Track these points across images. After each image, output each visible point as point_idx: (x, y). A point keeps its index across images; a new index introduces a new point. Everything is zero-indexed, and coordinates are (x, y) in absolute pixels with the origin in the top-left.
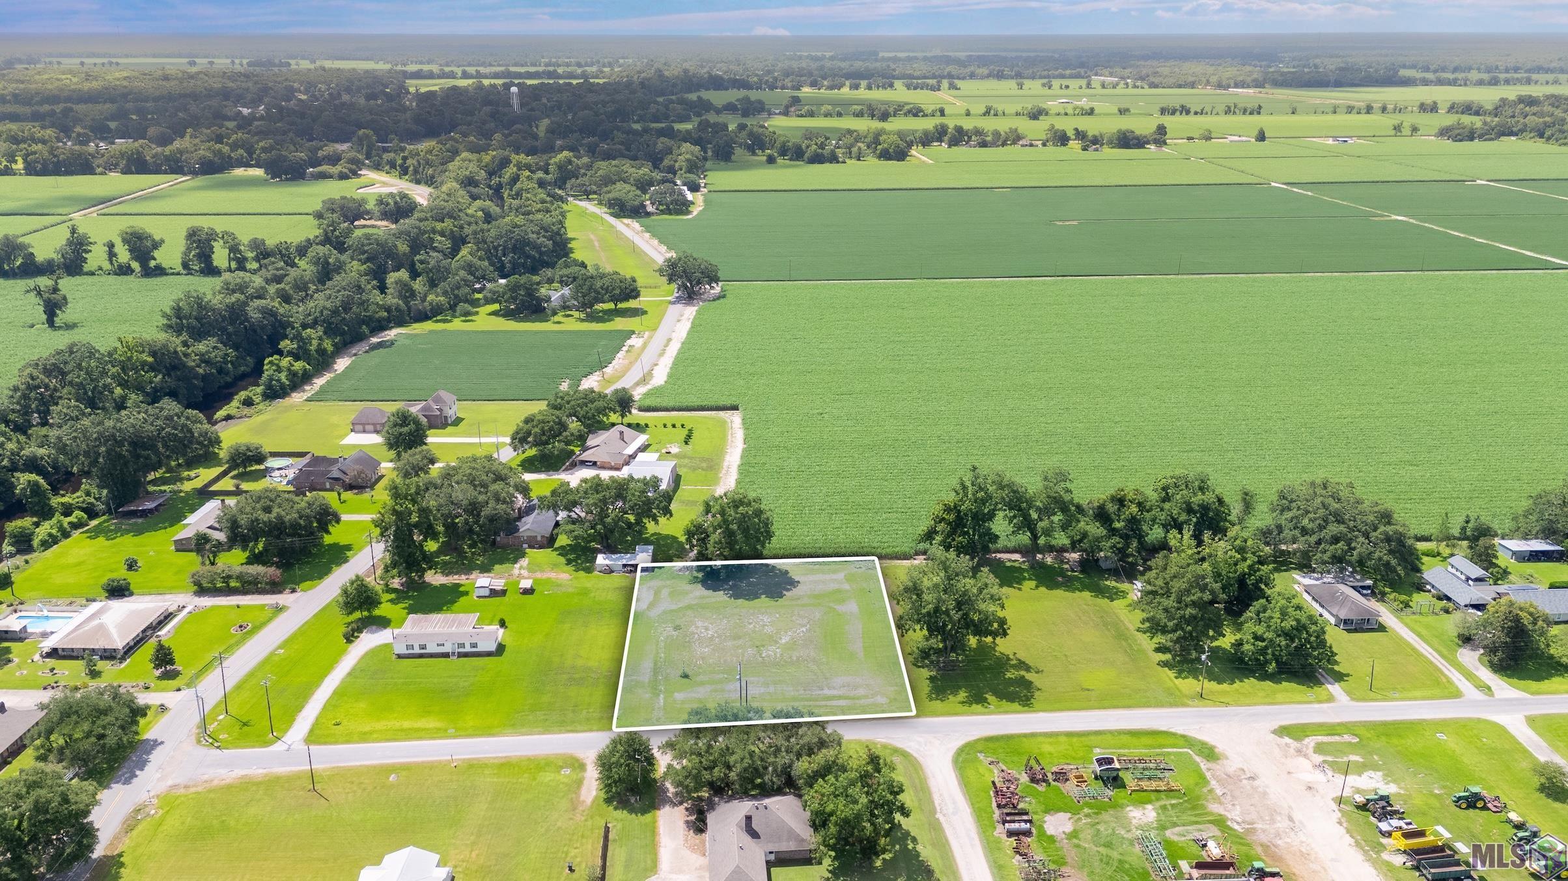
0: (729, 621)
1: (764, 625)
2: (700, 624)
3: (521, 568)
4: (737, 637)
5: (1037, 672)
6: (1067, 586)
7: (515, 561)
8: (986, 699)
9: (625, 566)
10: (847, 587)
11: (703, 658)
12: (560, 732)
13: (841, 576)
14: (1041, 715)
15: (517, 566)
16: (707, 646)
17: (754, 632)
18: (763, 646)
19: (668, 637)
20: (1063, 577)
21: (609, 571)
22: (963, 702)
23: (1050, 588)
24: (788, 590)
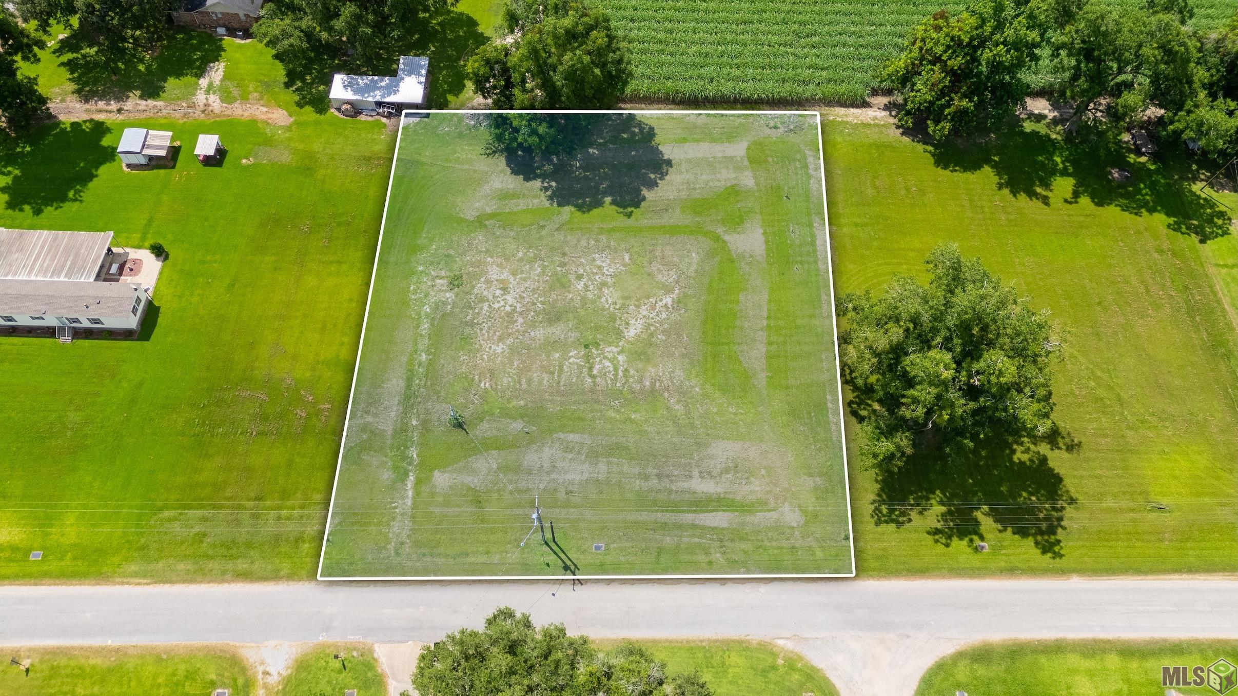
0: (544, 268)
1: (604, 284)
2: (494, 273)
3: (210, 89)
4: (553, 316)
5: (1070, 448)
6: (1128, 196)
7: (201, 72)
8: (977, 522)
9: (379, 104)
10: (748, 180)
11: (492, 373)
12: (222, 577)
13: (739, 149)
14: (1076, 583)
15: (204, 82)
16: (500, 339)
17: (584, 300)
18: (597, 345)
19: (437, 304)
20: (1122, 169)
21: (355, 110)
22: (937, 532)
23: (1101, 200)
24: (652, 184)
